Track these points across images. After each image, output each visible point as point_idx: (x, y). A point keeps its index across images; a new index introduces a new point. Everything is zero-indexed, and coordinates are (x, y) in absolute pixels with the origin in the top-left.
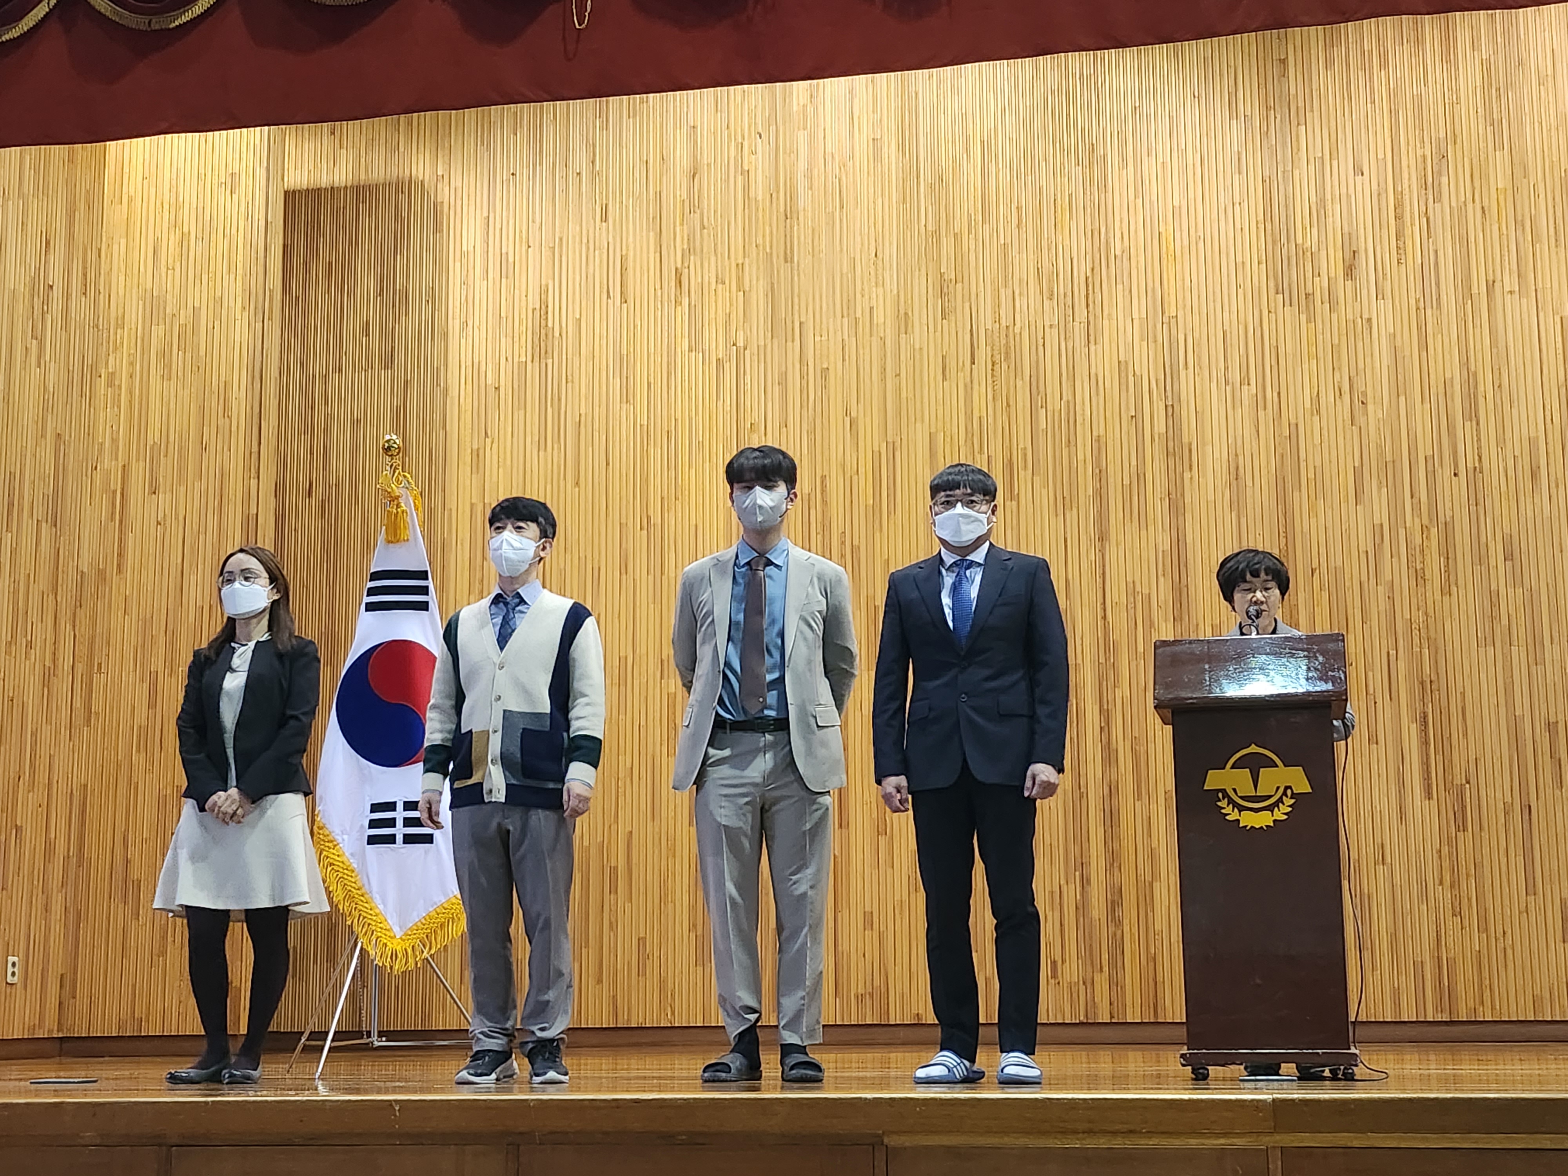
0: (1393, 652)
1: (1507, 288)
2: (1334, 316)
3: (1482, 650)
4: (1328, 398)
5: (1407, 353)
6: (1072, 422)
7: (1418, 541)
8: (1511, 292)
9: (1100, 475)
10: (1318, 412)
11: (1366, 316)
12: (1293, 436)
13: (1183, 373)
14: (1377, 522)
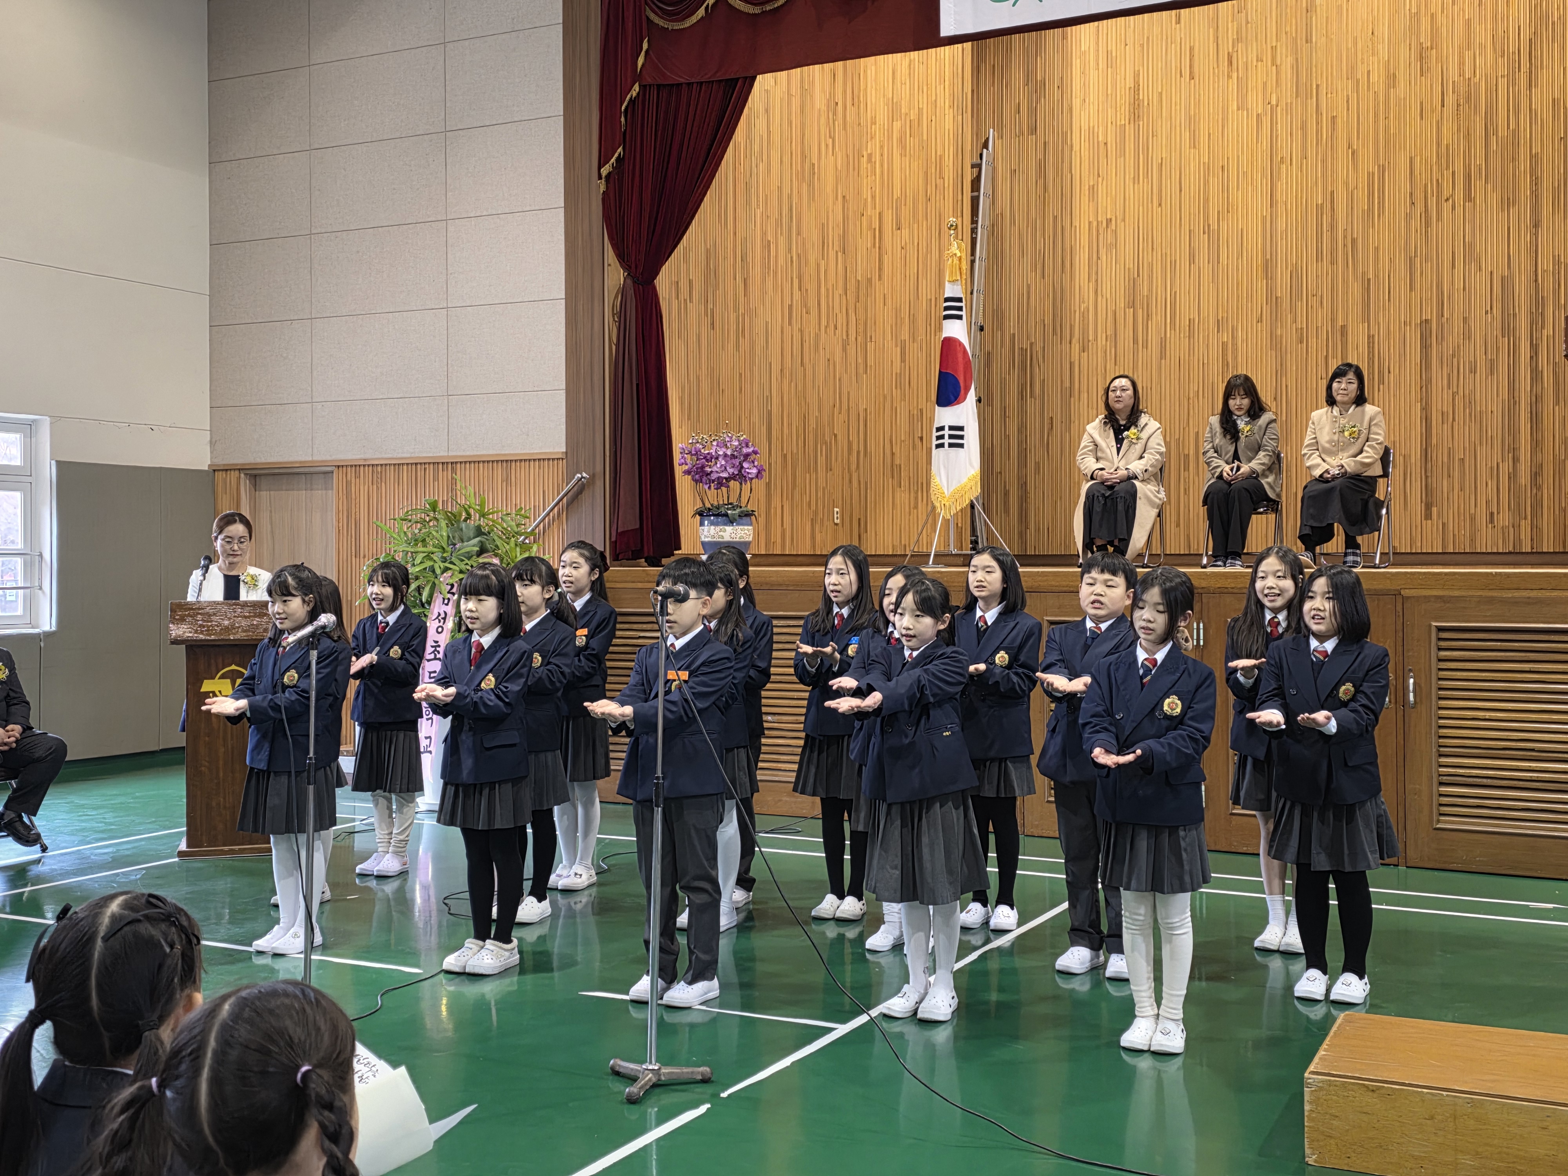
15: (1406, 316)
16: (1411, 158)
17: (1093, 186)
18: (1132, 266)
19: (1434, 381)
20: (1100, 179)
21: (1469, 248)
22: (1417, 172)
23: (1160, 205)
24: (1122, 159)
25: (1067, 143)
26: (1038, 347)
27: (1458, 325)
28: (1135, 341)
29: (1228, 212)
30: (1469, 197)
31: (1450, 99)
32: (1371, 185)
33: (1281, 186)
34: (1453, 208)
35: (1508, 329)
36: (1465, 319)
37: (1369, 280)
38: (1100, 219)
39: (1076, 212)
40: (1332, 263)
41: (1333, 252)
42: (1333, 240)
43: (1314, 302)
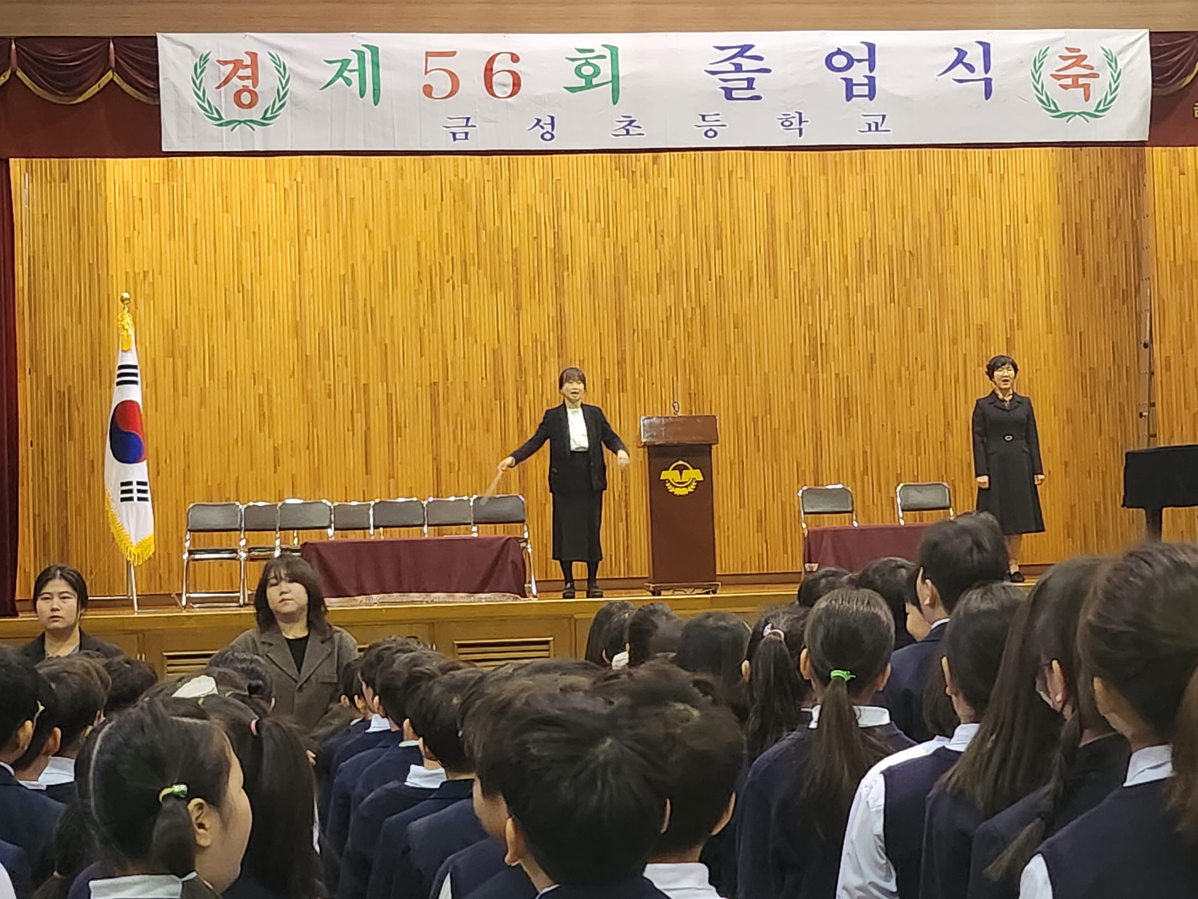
0: (675, 378)
1: (739, 176)
2: (647, 185)
3: (721, 377)
4: (643, 233)
5: (686, 209)
6: (500, 238)
7: (690, 316)
8: (741, 178)
9: (517, 271)
10: (638, 241)
11: (664, 186)
12: (624, 254)
13: (563, 213)
14: (668, 305)
15: (418, 379)
16: (418, 243)
17: (129, 238)
18: (170, 318)
19: (442, 435)
20: (136, 233)
21: (467, 323)
22: (423, 254)
23: (196, 262)
24: (158, 215)
25: (101, 195)
26: (76, 391)
27: (460, 388)
28: (175, 390)
29: (260, 274)
30: (465, 280)
31: (447, 195)
32: (385, 263)
33: (308, 255)
34: (453, 288)
35: (499, 395)
36: (465, 382)
37: (386, 345)
38: (137, 271)
39: (112, 262)
40: (354, 328)
41: (354, 319)
42: (354, 307)
43: (339, 361)
